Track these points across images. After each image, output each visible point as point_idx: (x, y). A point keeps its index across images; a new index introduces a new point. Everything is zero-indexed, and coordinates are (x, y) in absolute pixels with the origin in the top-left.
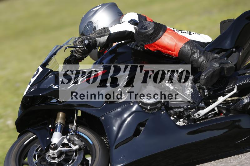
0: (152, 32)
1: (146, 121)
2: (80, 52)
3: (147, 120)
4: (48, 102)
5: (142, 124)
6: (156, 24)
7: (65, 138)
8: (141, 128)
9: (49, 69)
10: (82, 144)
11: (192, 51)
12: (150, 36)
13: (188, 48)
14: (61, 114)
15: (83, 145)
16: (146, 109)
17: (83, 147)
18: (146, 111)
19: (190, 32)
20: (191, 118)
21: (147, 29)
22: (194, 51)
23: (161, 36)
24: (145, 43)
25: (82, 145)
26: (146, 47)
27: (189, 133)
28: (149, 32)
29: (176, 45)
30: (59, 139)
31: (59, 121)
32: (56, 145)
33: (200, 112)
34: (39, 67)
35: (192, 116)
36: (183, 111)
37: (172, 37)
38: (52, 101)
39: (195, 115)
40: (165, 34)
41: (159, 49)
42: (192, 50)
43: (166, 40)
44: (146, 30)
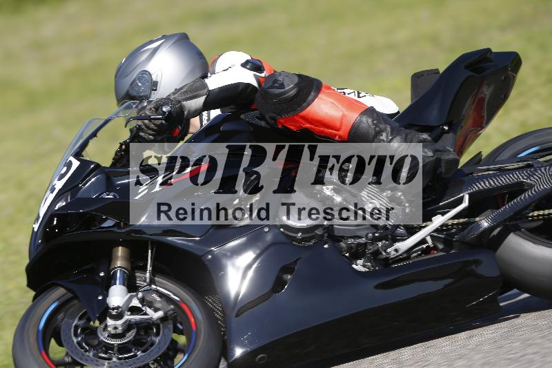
0: (293, 92)
1: (295, 262)
2: (152, 129)
3: (298, 260)
4: (95, 226)
5: (287, 269)
6: (300, 76)
7: (134, 296)
8: (285, 276)
9: (92, 163)
10: (169, 308)
11: (375, 128)
12: (292, 100)
13: (367, 121)
14: (120, 251)
15: (172, 310)
16: (294, 239)
17: (171, 315)
18: (295, 243)
19: (359, 93)
20: (381, 257)
21: (284, 88)
22: (380, 128)
23: (313, 100)
24: (279, 115)
25: (169, 311)
26: (280, 123)
27: (377, 287)
28: (289, 94)
29: (344, 116)
30: (123, 297)
31: (119, 263)
32: (120, 309)
33: (398, 245)
34: (72, 159)
35: (384, 253)
36: (365, 244)
37: (335, 102)
38: (105, 225)
39: (389, 250)
40: (321, 95)
41: (308, 125)
42: (376, 125)
43: (323, 107)
44: (283, 90)
